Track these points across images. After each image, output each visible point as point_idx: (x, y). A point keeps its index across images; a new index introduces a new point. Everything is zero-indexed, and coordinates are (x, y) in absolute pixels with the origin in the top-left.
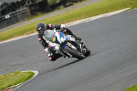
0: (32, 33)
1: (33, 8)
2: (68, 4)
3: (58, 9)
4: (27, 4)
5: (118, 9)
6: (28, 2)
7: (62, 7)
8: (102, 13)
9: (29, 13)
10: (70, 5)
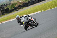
0: (3, 22)
1: (3, 12)
3: (13, 12)
5: (38, 11)
7: (15, 11)
8: (32, 13)
9: (1, 14)
10: (18, 10)
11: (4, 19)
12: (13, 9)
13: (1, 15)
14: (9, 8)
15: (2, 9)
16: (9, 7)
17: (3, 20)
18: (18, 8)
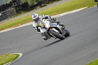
2: (43, 5)
4: (13, 5)
6: (15, 4)
7: (39, 7)
12: (36, 3)
13: (15, 14)
16: (28, 1)
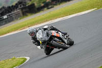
1: (24, 10)
3: (43, 10)
4: (19, 7)
7: (46, 9)
9: (21, 14)
11: (26, 23)
12: (42, 5)
13: (21, 16)
14: (36, 5)
15: (22, 6)
16: (35, 3)
17: (25, 25)
18: (51, 4)
